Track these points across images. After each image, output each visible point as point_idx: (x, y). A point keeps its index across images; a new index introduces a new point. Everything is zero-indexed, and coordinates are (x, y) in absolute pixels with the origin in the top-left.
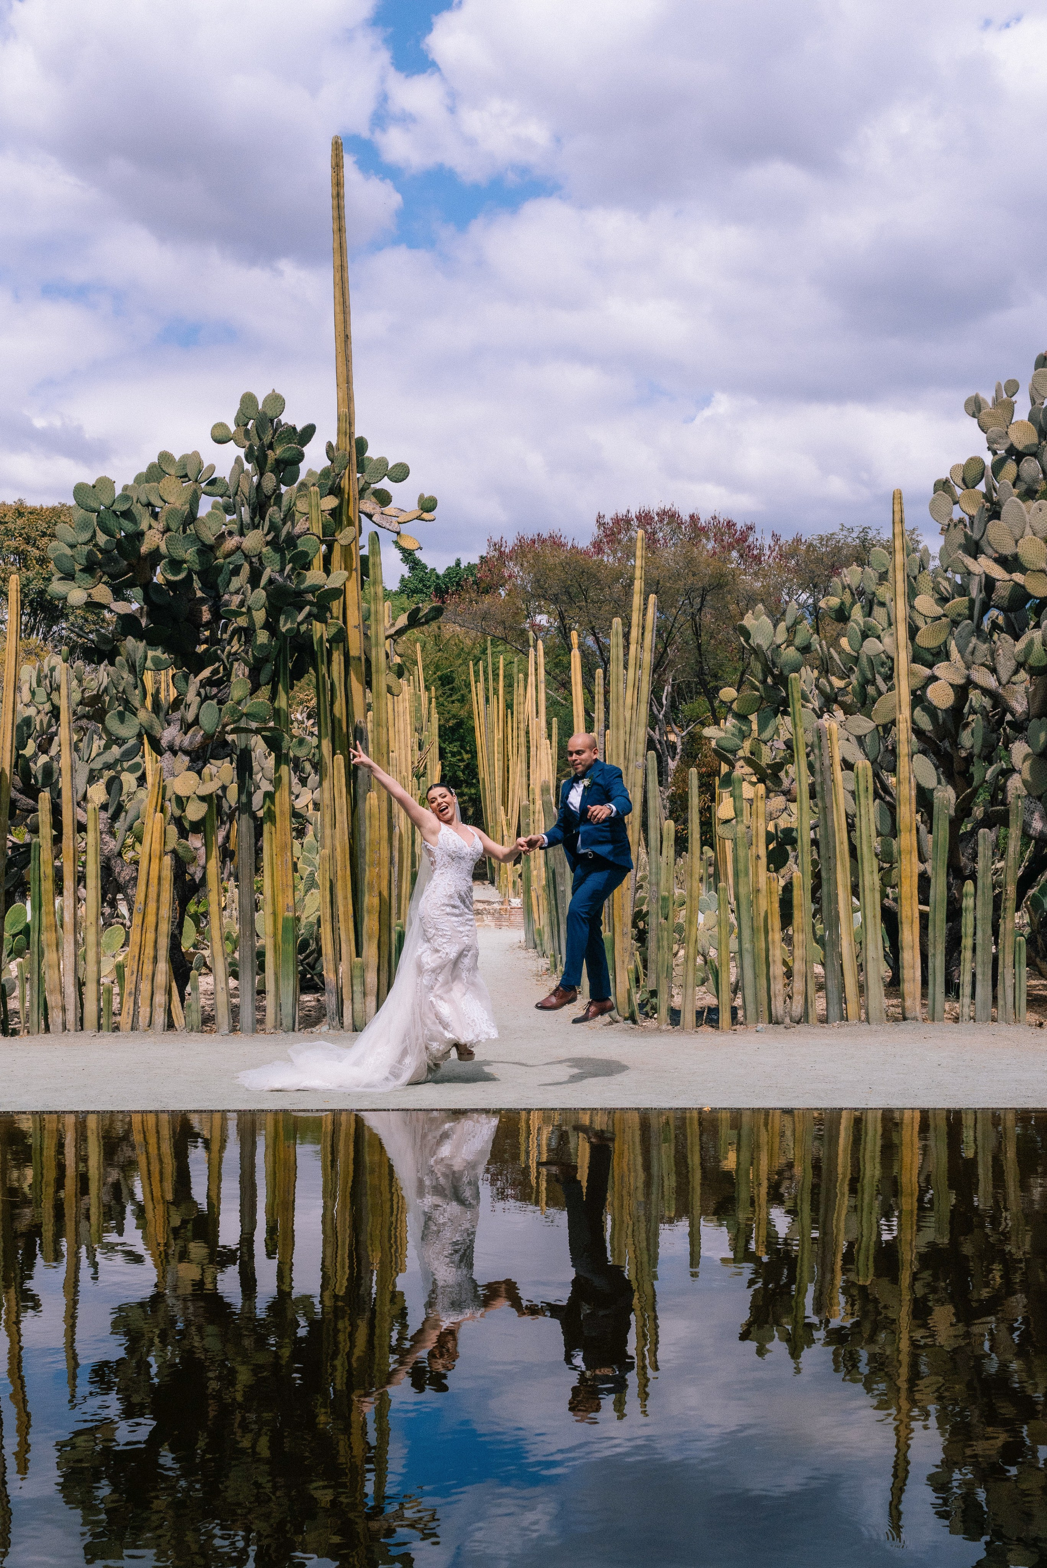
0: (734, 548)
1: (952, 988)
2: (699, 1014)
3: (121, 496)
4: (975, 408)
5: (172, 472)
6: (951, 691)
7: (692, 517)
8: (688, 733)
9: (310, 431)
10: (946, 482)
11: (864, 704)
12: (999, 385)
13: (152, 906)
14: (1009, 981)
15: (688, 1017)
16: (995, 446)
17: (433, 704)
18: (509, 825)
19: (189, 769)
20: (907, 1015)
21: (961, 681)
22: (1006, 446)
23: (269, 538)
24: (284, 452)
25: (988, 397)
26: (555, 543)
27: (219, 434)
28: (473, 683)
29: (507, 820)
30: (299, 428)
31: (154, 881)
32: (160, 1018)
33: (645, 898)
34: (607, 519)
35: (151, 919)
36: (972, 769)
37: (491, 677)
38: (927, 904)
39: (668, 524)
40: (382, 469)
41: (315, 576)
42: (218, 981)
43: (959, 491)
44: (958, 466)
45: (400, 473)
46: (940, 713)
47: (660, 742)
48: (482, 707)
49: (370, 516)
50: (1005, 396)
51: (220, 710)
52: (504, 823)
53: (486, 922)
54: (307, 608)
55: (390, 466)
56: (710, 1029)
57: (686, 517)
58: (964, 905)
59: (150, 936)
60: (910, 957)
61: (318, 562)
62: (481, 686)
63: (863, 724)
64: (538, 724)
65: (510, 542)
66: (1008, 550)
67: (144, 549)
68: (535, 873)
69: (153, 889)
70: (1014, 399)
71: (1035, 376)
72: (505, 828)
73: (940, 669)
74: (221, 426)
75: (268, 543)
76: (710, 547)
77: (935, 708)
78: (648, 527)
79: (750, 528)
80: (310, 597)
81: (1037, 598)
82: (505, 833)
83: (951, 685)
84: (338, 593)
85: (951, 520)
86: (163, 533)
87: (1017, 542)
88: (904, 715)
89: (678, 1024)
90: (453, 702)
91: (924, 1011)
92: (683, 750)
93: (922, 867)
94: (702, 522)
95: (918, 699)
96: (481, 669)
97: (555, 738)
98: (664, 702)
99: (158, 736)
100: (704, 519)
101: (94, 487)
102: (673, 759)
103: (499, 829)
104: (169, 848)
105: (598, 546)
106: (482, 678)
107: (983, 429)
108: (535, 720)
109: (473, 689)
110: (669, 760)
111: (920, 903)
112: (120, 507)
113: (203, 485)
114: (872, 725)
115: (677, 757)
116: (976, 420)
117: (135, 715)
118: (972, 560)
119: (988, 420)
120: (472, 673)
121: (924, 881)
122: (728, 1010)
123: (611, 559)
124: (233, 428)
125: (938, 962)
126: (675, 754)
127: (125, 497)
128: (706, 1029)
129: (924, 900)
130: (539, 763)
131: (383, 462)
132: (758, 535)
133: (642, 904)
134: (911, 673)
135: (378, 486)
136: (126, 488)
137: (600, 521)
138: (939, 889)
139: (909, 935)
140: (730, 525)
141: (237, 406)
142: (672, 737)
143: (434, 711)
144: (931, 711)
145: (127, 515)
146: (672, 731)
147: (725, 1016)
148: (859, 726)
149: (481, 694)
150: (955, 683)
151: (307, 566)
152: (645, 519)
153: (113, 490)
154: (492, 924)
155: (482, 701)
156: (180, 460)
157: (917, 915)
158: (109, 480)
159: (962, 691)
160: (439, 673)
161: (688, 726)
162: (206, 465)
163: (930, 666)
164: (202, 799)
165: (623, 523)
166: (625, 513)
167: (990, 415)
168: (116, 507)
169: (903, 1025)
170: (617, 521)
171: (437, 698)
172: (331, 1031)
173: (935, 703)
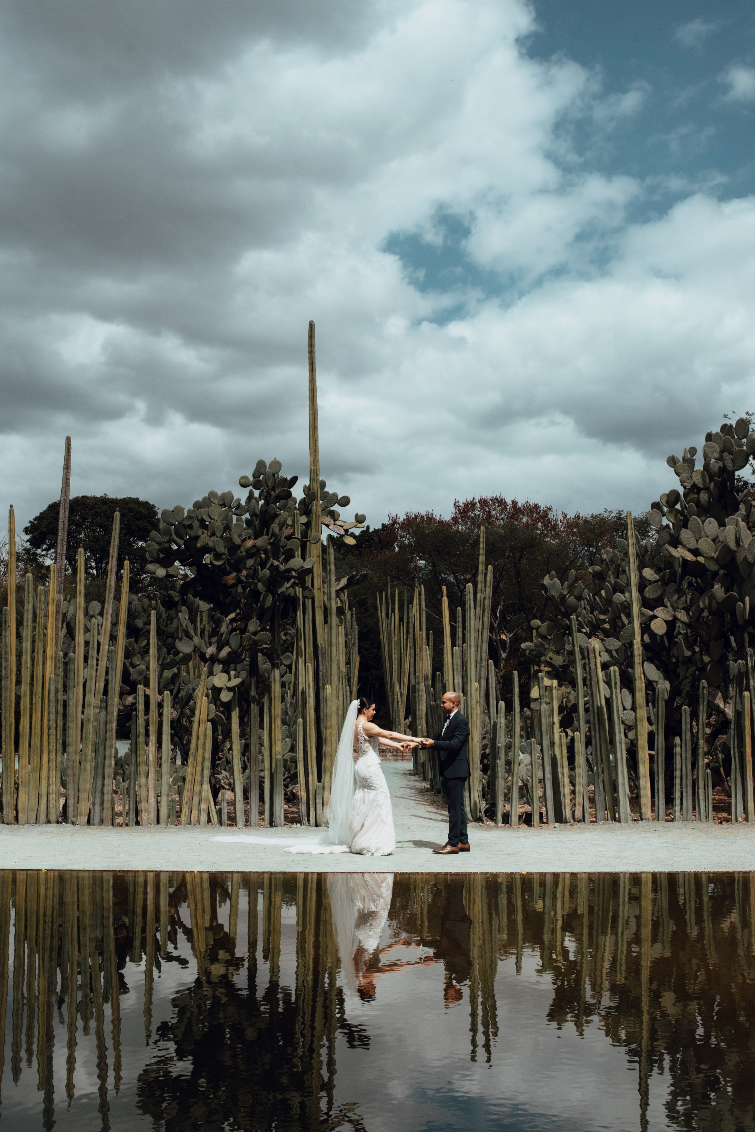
0: (539, 521)
1: (669, 801)
2: (520, 817)
3: (188, 516)
4: (672, 462)
5: (216, 502)
6: (664, 624)
7: (513, 502)
8: (514, 635)
9: (294, 480)
10: (658, 503)
11: (615, 631)
12: (686, 449)
13: (200, 751)
14: (702, 797)
15: (514, 818)
16: (685, 484)
17: (354, 619)
18: (401, 694)
19: (222, 672)
20: (643, 817)
21: (670, 618)
22: (691, 484)
23: (271, 541)
24: (280, 492)
25: (680, 457)
26: (430, 519)
27: (244, 482)
28: (379, 605)
29: (401, 692)
30: (289, 479)
31: (201, 737)
32: (204, 818)
33: (488, 745)
34: (461, 504)
35: (200, 759)
36: (678, 670)
37: (390, 601)
38: (653, 750)
39: (499, 506)
40: (333, 499)
41: (296, 562)
42: (237, 796)
43: (665, 509)
44: (664, 494)
45: (345, 502)
46: (658, 637)
47: (496, 641)
48: (384, 621)
49: (328, 526)
50: (689, 456)
51: (241, 637)
52: (399, 693)
53: (388, 757)
54: (293, 580)
55: (339, 498)
56: (526, 826)
57: (509, 502)
58: (674, 751)
59: (199, 769)
60: (645, 783)
61: (298, 553)
62: (383, 607)
63: (614, 644)
64: (421, 635)
65: (402, 517)
66: (693, 545)
67: (199, 545)
68: (419, 727)
69: (201, 741)
70: (694, 458)
71: (705, 446)
72: (399, 697)
73: (659, 612)
74: (245, 477)
75: (270, 544)
76: (524, 520)
77: (656, 634)
78: (486, 508)
79: (550, 509)
80: (294, 573)
81: (711, 571)
82: (400, 700)
83: (665, 621)
84: (310, 571)
85: (662, 525)
86: (211, 536)
87: (697, 541)
88: (637, 640)
89: (508, 823)
90: (366, 617)
91: (654, 814)
92: (510, 646)
93: (651, 728)
94: (520, 504)
95: (646, 628)
96: (384, 596)
97: (431, 643)
98: (498, 615)
99: (204, 652)
100: (521, 503)
101: (173, 511)
102: (504, 652)
103: (396, 697)
104: (210, 717)
105: (455, 520)
106: (384, 603)
107: (678, 474)
108: (419, 632)
109: (379, 609)
110: (502, 652)
111: (649, 749)
112: (187, 523)
113: (233, 510)
114: (620, 643)
115: (507, 650)
116: (673, 469)
117: (192, 640)
118: (674, 549)
119: (680, 470)
120: (378, 599)
121: (651, 736)
122: (538, 814)
123: (464, 528)
124: (251, 479)
125: (661, 785)
126: (506, 648)
127: (189, 517)
128: (524, 826)
129: (651, 747)
130: (421, 659)
131: (335, 495)
132: (554, 513)
133: (486, 749)
134: (642, 614)
135: (332, 508)
136: (189, 511)
137: (456, 504)
138: (660, 741)
139: (644, 769)
140: (537, 506)
141: (255, 467)
142: (503, 637)
143: (355, 623)
144: (653, 635)
145: (190, 527)
146: (503, 633)
147: (536, 818)
148: (612, 645)
149: (384, 612)
150: (667, 619)
151: (293, 556)
152: (484, 503)
153: (183, 513)
154: (392, 758)
155: (384, 616)
156: (221, 496)
157: (647, 757)
158: (181, 508)
159: (671, 624)
160: (357, 599)
161: (513, 630)
162: (235, 498)
163: (652, 609)
164: (229, 689)
165: (470, 505)
166: (471, 499)
167: (681, 466)
168: (185, 523)
169: (641, 823)
170: (466, 505)
171: (356, 615)
172: (303, 826)
173: (656, 631)
